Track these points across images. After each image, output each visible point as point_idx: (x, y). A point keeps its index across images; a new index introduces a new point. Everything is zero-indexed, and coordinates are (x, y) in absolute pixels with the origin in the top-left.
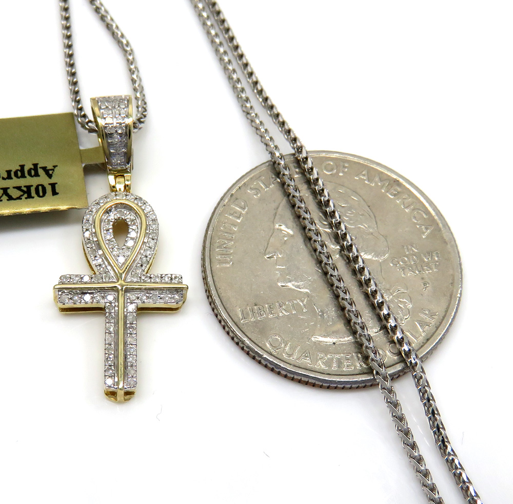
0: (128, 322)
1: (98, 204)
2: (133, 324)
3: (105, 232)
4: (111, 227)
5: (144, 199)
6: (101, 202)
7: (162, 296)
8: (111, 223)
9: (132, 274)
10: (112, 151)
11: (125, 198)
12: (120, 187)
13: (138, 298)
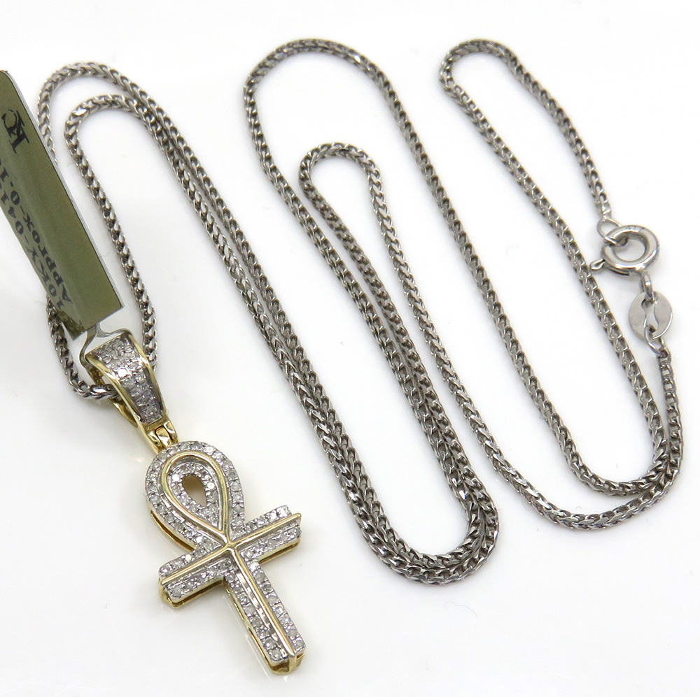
0: (259, 583)
1: (154, 471)
2: (264, 582)
3: (179, 497)
4: (183, 489)
5: (199, 441)
6: (156, 466)
7: (278, 537)
8: (180, 485)
9: (233, 530)
10: (140, 405)
11: (179, 450)
12: (165, 440)
13: (254, 552)
